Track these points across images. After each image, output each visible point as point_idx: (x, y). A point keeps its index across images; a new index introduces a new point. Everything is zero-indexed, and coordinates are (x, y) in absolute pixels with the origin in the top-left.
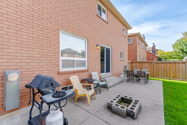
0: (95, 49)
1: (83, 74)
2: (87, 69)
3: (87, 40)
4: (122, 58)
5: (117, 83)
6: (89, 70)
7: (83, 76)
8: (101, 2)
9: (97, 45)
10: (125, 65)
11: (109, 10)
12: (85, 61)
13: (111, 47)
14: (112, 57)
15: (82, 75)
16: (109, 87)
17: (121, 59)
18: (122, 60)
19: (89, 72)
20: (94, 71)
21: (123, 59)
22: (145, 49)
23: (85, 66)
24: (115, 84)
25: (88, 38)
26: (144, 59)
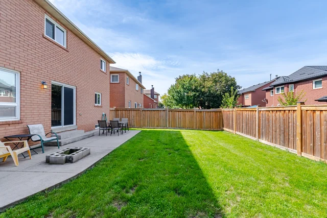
0: (40, 89)
1: (10, 128)
2: (19, 119)
3: (19, 73)
4: (99, 103)
5: (81, 138)
6: (23, 121)
7: (8, 131)
8: (54, 17)
9: (43, 83)
10: (104, 113)
11: (71, 31)
12: (15, 108)
13: (75, 87)
14: (76, 101)
15: (5, 129)
16: (64, 143)
17: (96, 105)
18: (98, 107)
19: (22, 124)
20: (35, 123)
21: (100, 105)
22: (140, 92)
23: (15, 115)
24: (77, 139)
25: (21, 70)
26: (138, 105)
